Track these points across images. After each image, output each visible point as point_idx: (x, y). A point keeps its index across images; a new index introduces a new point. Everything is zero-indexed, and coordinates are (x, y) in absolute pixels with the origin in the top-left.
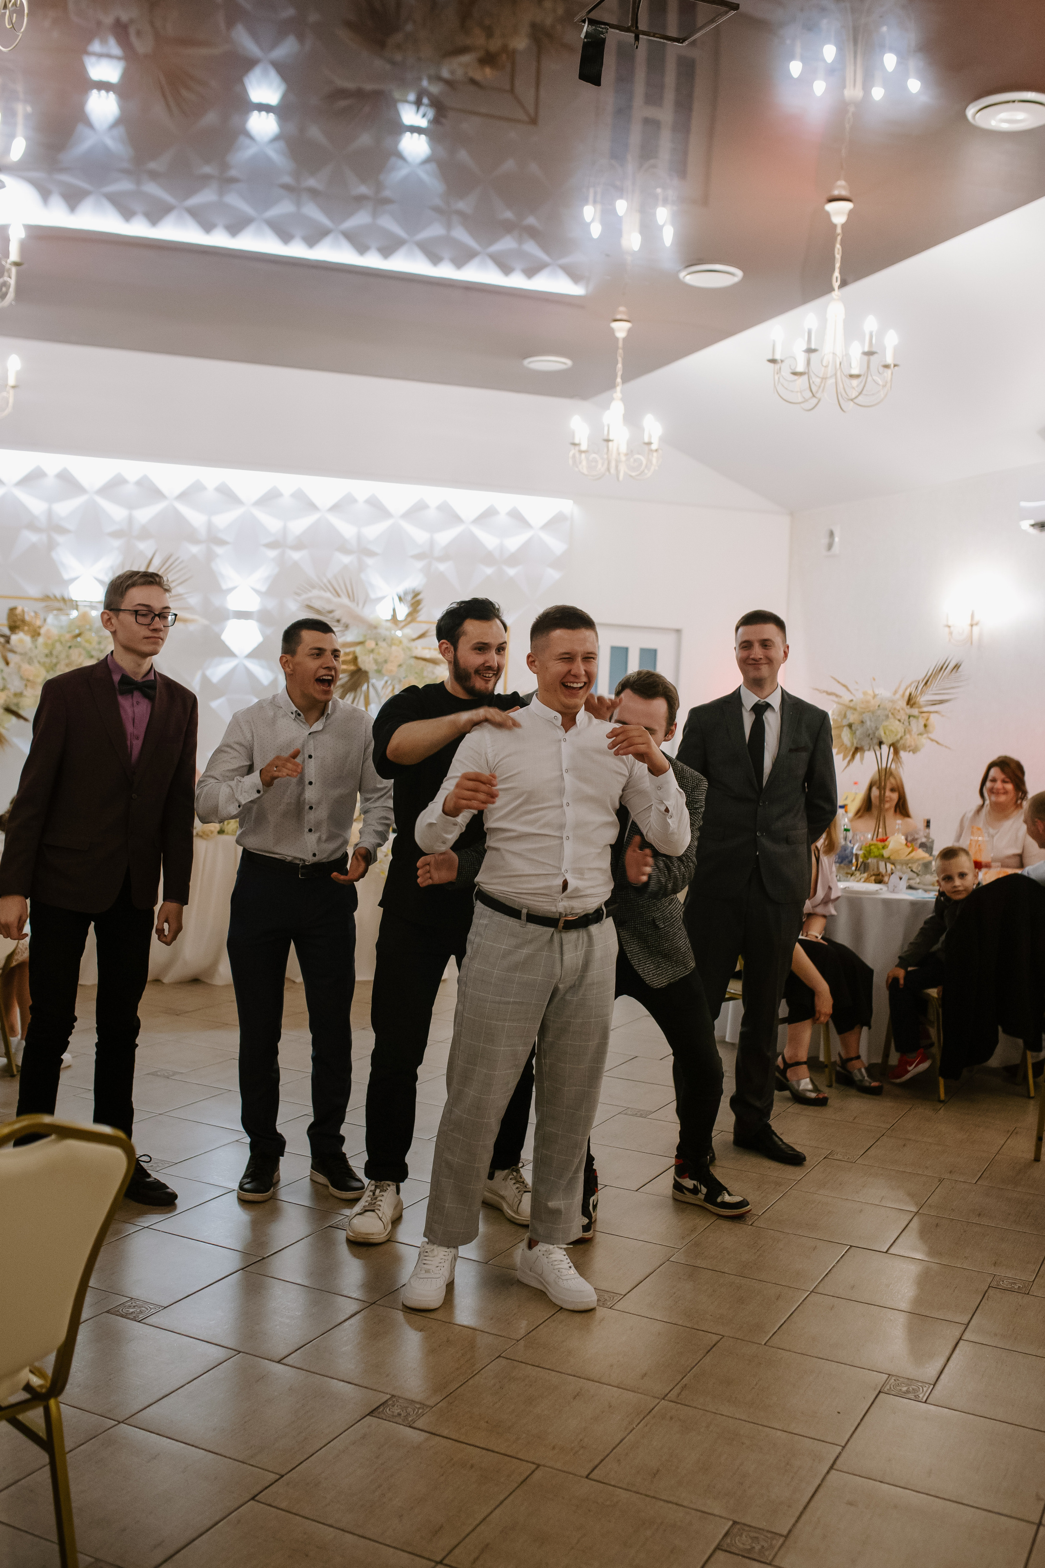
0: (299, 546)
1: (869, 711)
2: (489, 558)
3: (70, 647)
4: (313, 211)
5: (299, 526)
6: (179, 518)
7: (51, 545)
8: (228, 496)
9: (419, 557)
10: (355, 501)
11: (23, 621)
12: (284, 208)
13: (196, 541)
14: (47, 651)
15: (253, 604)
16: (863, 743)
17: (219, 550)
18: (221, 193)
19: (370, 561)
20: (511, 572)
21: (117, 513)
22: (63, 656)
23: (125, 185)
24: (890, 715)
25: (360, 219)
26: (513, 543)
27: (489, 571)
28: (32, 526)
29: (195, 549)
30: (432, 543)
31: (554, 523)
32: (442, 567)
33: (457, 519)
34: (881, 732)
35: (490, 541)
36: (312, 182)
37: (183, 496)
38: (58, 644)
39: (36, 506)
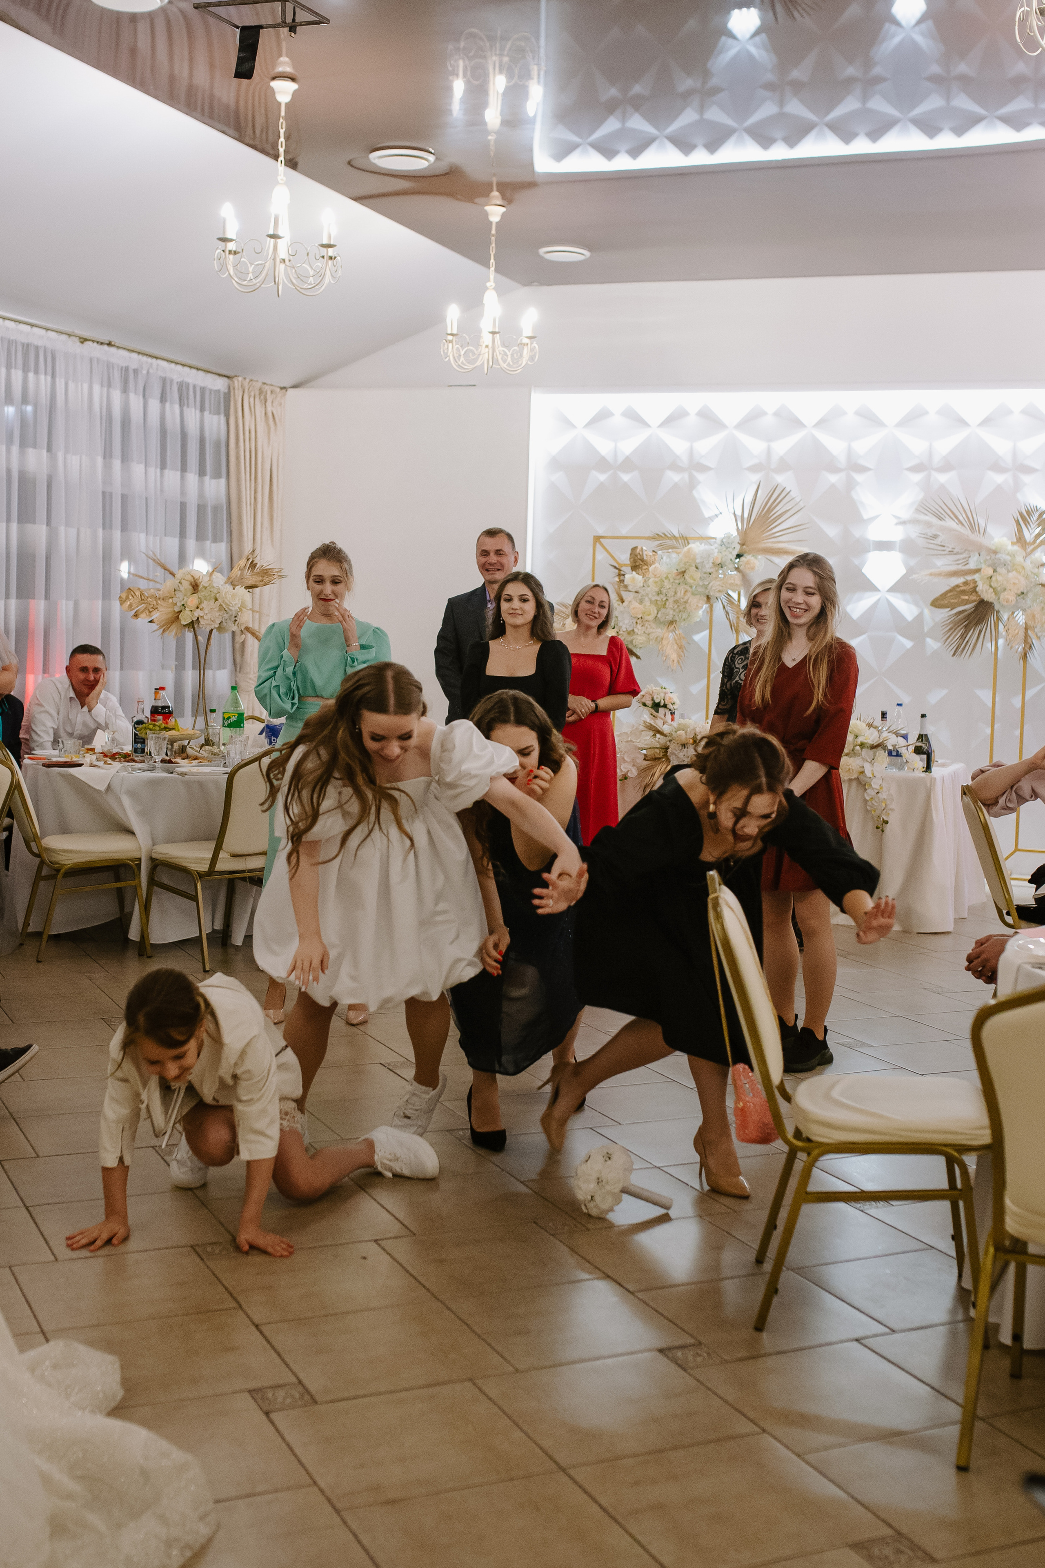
0: (946, 467)
4: (964, 101)
5: (944, 446)
6: (819, 447)
7: (693, 484)
8: (871, 419)
10: (1010, 412)
11: (642, 560)
12: (933, 103)
13: (833, 468)
14: (657, 589)
15: (897, 534)
17: (859, 478)
18: (865, 98)
21: (755, 447)
22: (671, 593)
23: (769, 109)
25: (1019, 104)
28: (675, 467)
29: (833, 478)
36: (962, 68)
37: (821, 423)
38: (666, 582)
39: (679, 446)
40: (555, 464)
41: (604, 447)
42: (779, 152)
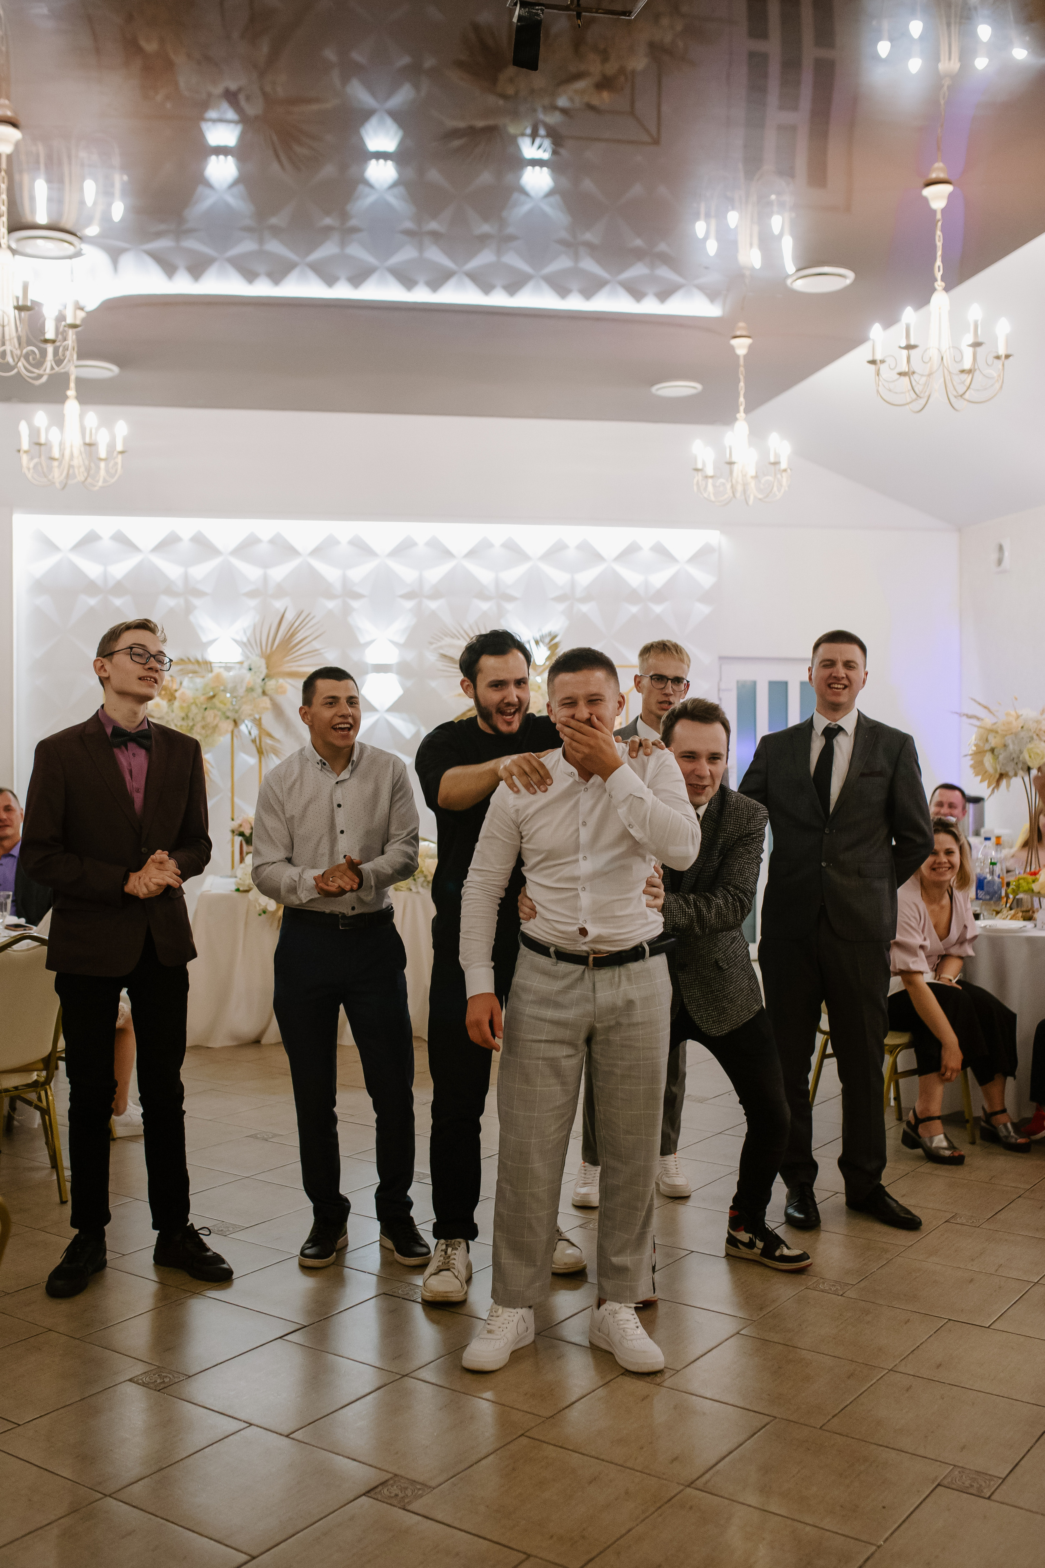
0: (436, 594)
1: (1012, 733)
2: (633, 596)
3: (206, 709)
4: (435, 255)
5: (434, 575)
6: (314, 575)
7: (189, 609)
8: (362, 548)
9: (560, 599)
10: (491, 545)
12: (406, 254)
13: (331, 596)
14: (183, 715)
15: (392, 656)
16: (1007, 769)
17: (355, 604)
18: (343, 244)
19: (509, 606)
20: (658, 609)
21: (252, 573)
22: (199, 718)
23: (247, 246)
24: (1035, 737)
25: (484, 258)
26: (658, 579)
27: (634, 609)
28: (170, 591)
29: (330, 605)
30: (573, 584)
31: (700, 556)
32: (585, 608)
33: (598, 557)
34: (1026, 755)
35: (633, 578)
36: (433, 225)
37: (316, 552)
38: (193, 708)
39: (172, 571)
40: (39, 587)
41: (92, 570)
42: (262, 289)
